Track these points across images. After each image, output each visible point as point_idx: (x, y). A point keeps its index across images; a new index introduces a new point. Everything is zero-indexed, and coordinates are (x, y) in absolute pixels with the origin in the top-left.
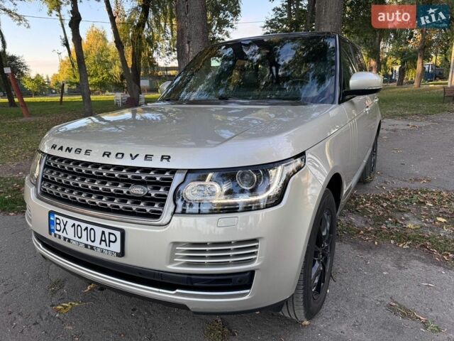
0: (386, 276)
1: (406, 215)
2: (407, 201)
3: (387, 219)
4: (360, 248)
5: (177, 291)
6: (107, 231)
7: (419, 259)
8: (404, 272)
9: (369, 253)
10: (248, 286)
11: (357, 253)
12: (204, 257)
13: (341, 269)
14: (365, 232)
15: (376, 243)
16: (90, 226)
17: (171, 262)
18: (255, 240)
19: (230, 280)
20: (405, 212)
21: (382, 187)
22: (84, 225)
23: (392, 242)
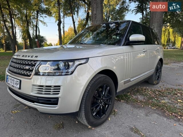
0: (137, 118)
1: (164, 98)
2: (169, 93)
3: (154, 98)
4: (135, 107)
5: (35, 103)
6: (17, 80)
7: (158, 114)
8: (147, 117)
9: (137, 109)
10: (57, 104)
11: (132, 108)
12: (42, 91)
13: (120, 113)
14: (140, 102)
15: (142, 106)
16: (14, 79)
17: (32, 92)
18: (59, 86)
19: (50, 101)
20: (164, 96)
21: (161, 87)
22: (13, 79)
23: (150, 106)
